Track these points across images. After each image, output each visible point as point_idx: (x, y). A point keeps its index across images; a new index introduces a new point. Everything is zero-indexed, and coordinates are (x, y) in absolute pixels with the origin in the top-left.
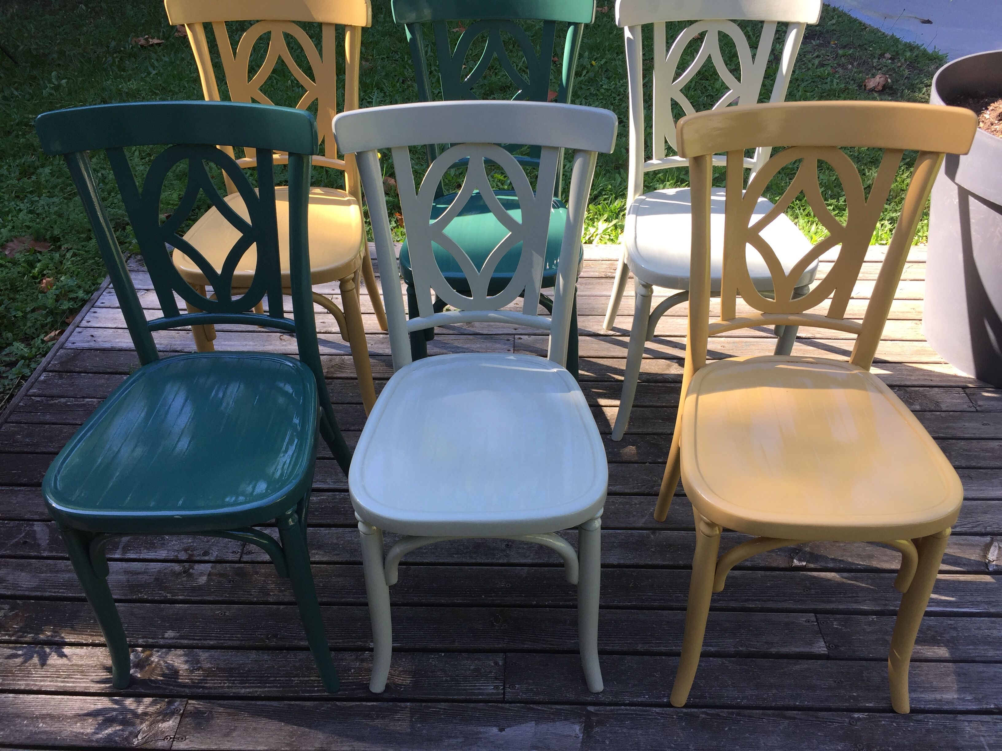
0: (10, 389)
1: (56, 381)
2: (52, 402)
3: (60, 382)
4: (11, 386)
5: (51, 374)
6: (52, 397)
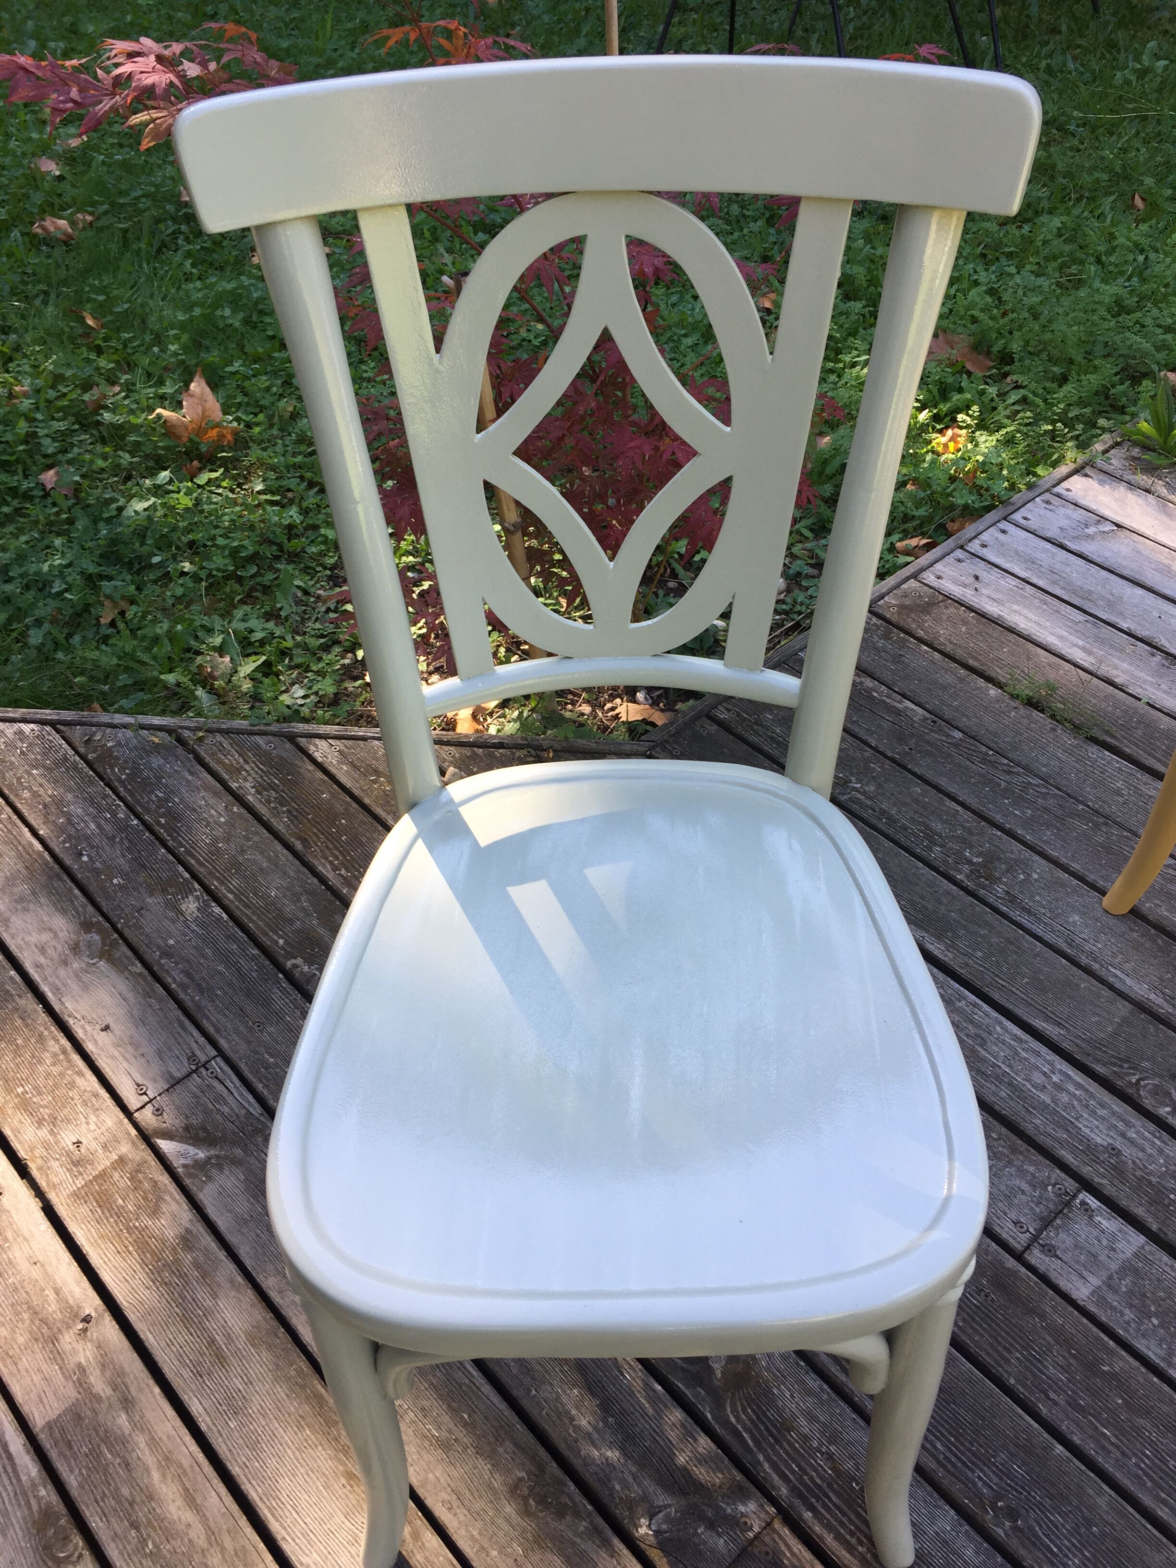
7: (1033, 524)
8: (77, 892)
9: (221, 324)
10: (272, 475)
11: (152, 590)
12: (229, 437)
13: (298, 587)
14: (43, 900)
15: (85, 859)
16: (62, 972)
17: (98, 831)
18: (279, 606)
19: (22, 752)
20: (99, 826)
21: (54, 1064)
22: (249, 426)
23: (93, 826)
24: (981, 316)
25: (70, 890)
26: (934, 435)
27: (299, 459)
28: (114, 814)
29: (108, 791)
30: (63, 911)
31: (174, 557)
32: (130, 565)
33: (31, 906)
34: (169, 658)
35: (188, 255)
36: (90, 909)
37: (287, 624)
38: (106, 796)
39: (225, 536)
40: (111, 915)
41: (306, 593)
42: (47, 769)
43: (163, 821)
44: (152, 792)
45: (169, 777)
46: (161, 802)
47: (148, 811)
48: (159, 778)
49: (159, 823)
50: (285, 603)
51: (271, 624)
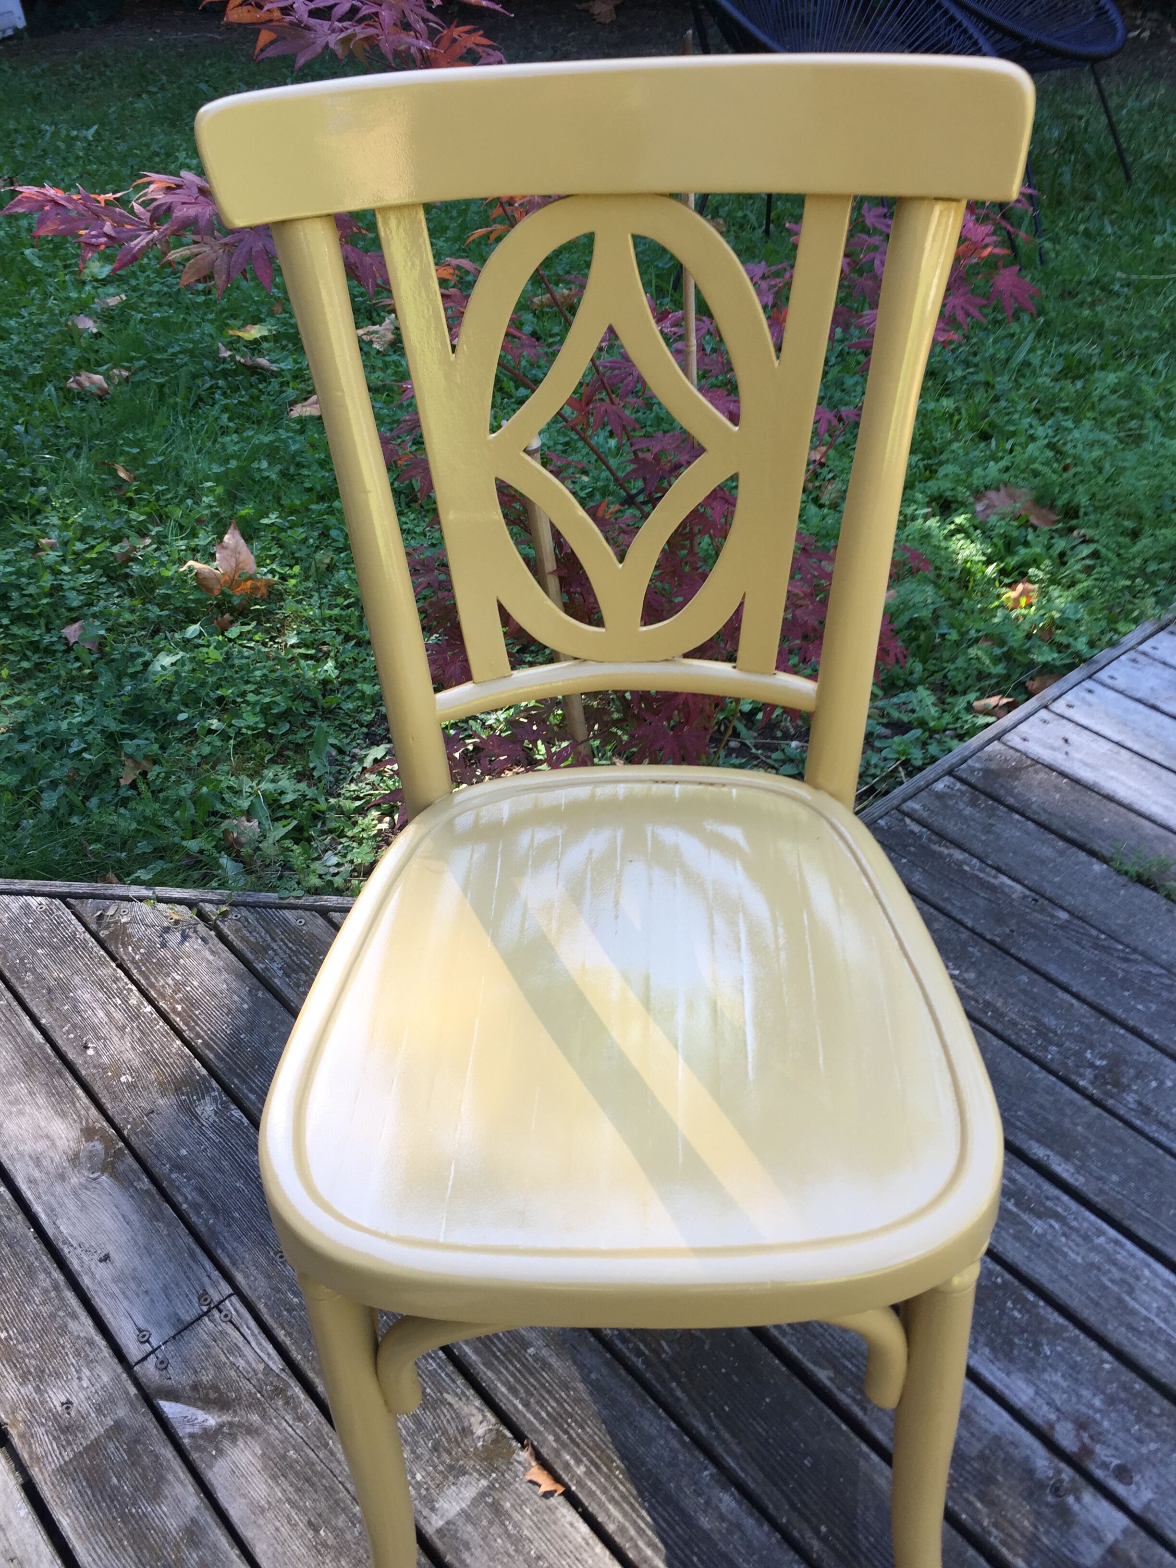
0: (874, 776)
1: (961, 806)
2: (936, 847)
3: (968, 811)
4: (878, 772)
5: (958, 785)
6: (942, 837)
7: (1120, 683)
8: (79, 1092)
9: (257, 477)
10: (307, 628)
11: (176, 748)
12: (264, 591)
13: (332, 745)
14: (41, 1101)
15: (90, 1052)
16: (58, 1188)
17: (106, 1019)
18: (312, 765)
19: (27, 929)
20: (108, 1014)
21: (43, 1303)
22: (284, 578)
23: (101, 1014)
24: (1045, 470)
25: (72, 1089)
26: (1004, 590)
27: (336, 611)
28: (125, 1001)
29: (120, 973)
30: (63, 1115)
31: (202, 714)
32: (155, 721)
33: (28, 1109)
34: (193, 822)
35: (225, 409)
36: (94, 1112)
37: (320, 785)
38: (116, 980)
39: (256, 692)
40: (117, 1120)
41: (341, 751)
42: (54, 948)
43: (179, 1008)
44: (168, 974)
45: (188, 957)
46: (178, 986)
47: (163, 996)
48: (176, 958)
49: (174, 1010)
50: (318, 764)
51: (303, 786)
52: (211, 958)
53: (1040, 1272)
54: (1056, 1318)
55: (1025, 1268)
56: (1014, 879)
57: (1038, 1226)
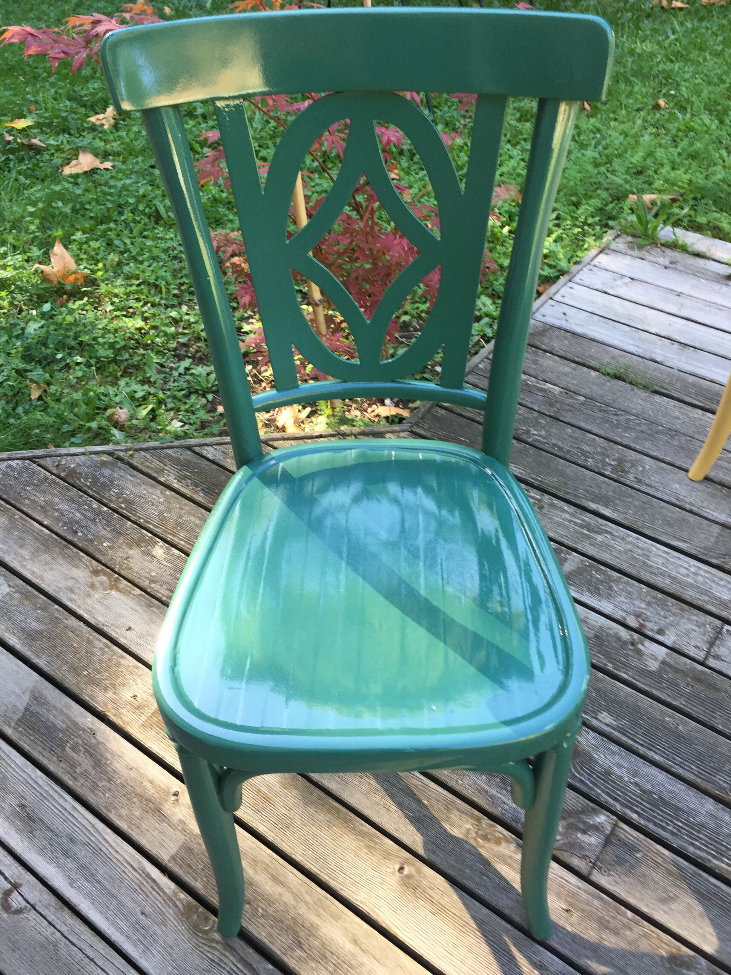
7: (586, 282)
8: (82, 554)
10: (116, 300)
13: (156, 363)
14: (60, 561)
15: (80, 534)
16: (89, 601)
17: (82, 517)
18: (148, 375)
20: (83, 515)
23: (78, 514)
25: (77, 553)
28: (90, 506)
29: (81, 493)
30: (77, 566)
33: (55, 566)
34: (87, 414)
36: (94, 562)
37: (157, 386)
38: (81, 497)
40: (109, 564)
41: (162, 366)
42: (36, 485)
43: (123, 506)
44: (110, 490)
45: (119, 480)
46: (118, 496)
47: (112, 501)
48: (112, 482)
49: (121, 507)
50: (152, 373)
51: (146, 387)
52: (132, 479)
53: (605, 556)
54: (615, 574)
55: (597, 556)
56: (555, 385)
57: (600, 538)
